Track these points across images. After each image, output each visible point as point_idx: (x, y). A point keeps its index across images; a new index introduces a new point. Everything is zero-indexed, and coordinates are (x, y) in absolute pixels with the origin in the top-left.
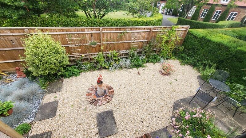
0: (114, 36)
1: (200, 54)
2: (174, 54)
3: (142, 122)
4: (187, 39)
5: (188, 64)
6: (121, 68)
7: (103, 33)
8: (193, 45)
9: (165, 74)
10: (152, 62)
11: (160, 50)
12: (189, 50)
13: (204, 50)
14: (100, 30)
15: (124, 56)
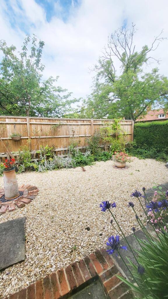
0: (46, 128)
1: (156, 143)
2: (127, 151)
3: (88, 229)
4: (137, 133)
5: (147, 158)
6: (58, 167)
7: (31, 124)
8: (144, 137)
9: (121, 168)
10: (101, 160)
11: (109, 147)
12: (142, 144)
13: (158, 137)
14: (26, 121)
15: (62, 155)
